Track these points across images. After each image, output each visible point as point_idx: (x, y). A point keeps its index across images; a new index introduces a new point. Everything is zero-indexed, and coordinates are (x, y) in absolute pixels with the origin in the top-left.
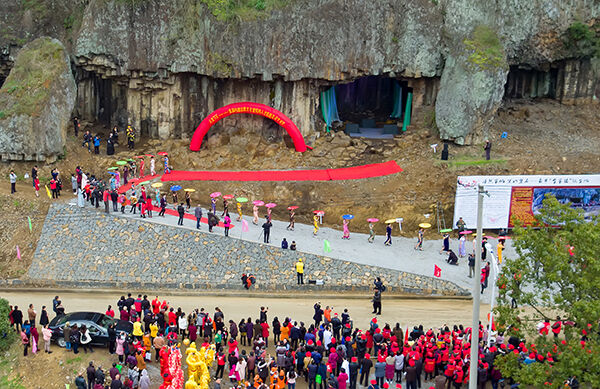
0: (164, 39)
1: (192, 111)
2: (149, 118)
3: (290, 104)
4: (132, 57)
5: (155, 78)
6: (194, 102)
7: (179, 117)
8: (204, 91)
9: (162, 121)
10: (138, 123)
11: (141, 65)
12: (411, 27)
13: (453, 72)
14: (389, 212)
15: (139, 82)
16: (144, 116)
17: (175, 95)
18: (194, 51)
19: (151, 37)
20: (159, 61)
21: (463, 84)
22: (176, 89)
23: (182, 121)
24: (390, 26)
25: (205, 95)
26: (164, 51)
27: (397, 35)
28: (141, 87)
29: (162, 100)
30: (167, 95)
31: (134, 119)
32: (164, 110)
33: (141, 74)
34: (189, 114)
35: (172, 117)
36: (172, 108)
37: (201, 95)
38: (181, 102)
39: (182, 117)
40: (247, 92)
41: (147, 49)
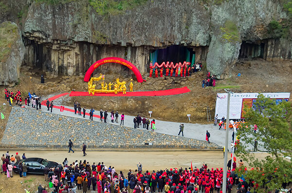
0: (71, 24)
1: (85, 62)
2: (63, 65)
3: (135, 58)
4: (54, 33)
6: (86, 57)
7: (78, 64)
8: (91, 51)
9: (69, 66)
10: (57, 67)
11: (59, 37)
12: (195, 21)
13: (215, 43)
14: (184, 111)
16: (60, 64)
17: (76, 53)
18: (86, 30)
19: (64, 23)
20: (68, 35)
21: (220, 49)
22: (77, 50)
23: (80, 67)
24: (185, 20)
25: (92, 54)
26: (71, 30)
27: (188, 25)
29: (69, 55)
30: (72, 53)
31: (55, 65)
32: (70, 61)
33: (59, 42)
34: (83, 63)
35: (74, 64)
36: (75, 60)
37: (89, 53)
38: (79, 57)
39: (80, 64)
40: (113, 51)
41: (62, 29)
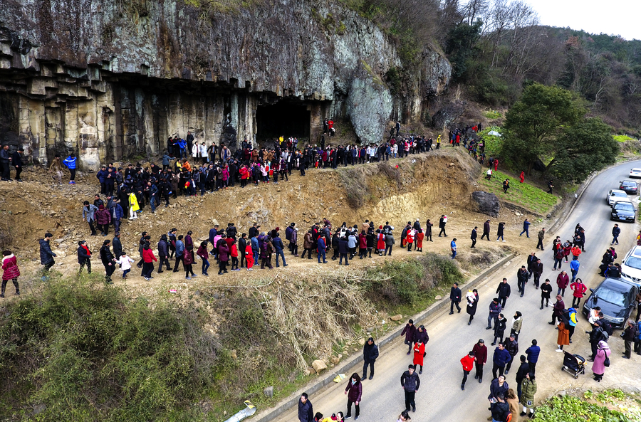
1: (126, 133)
2: (62, 144)
3: (244, 120)
5: (80, 81)
6: (127, 120)
7: (110, 140)
8: (138, 106)
9: (85, 146)
10: (43, 151)
12: (317, 57)
15: (51, 85)
16: (51, 142)
17: (105, 109)
22: (107, 101)
23: (115, 146)
24: (300, 55)
25: (140, 113)
27: (306, 64)
28: (50, 95)
30: (94, 109)
33: (60, 71)
34: (122, 136)
36: (101, 127)
37: (135, 112)
38: (112, 120)
39: (114, 141)
